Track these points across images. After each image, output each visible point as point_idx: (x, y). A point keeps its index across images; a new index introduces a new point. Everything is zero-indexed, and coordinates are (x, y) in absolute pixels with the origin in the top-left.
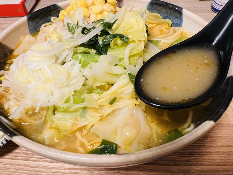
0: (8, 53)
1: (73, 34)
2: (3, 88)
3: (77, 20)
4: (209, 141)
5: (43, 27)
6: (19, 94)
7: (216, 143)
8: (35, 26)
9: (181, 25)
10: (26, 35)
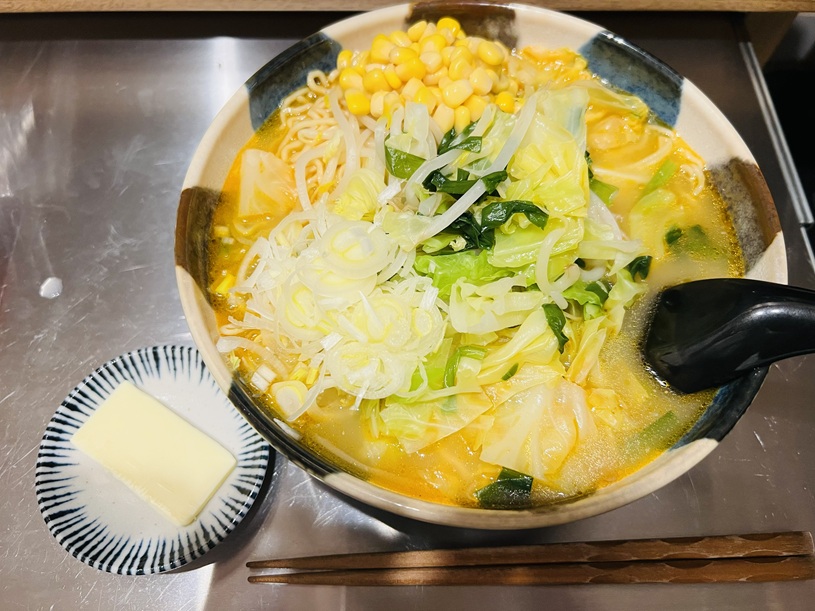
5: (285, 107)
9: (675, 120)
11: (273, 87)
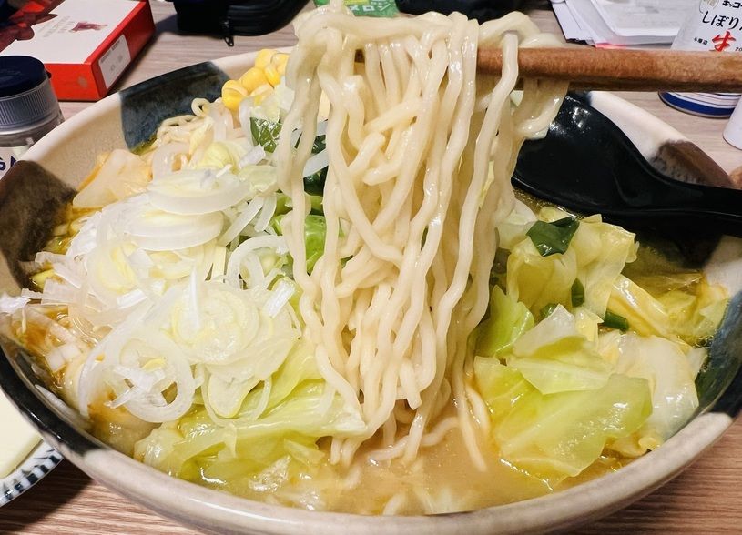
0: (58, 199)
1: (270, 150)
2: (45, 307)
3: (281, 109)
4: (689, 495)
6: (95, 328)
7: (711, 500)
8: (142, 123)
10: (113, 148)
11: (152, 104)
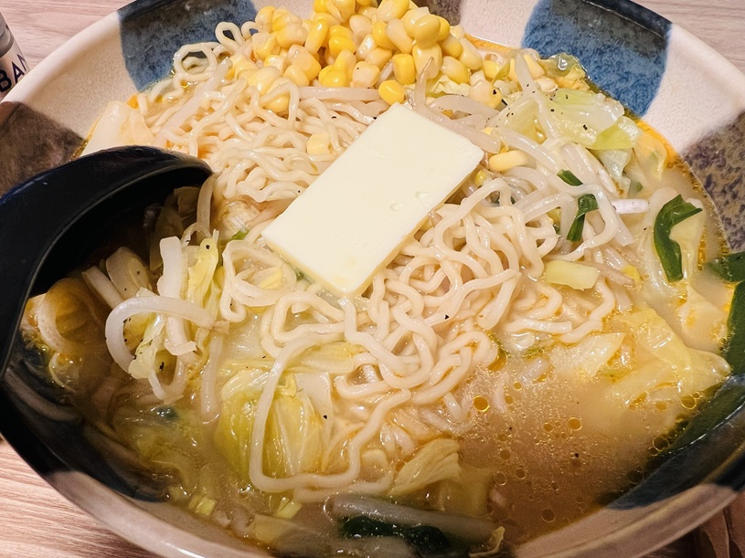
11: (156, 24)
